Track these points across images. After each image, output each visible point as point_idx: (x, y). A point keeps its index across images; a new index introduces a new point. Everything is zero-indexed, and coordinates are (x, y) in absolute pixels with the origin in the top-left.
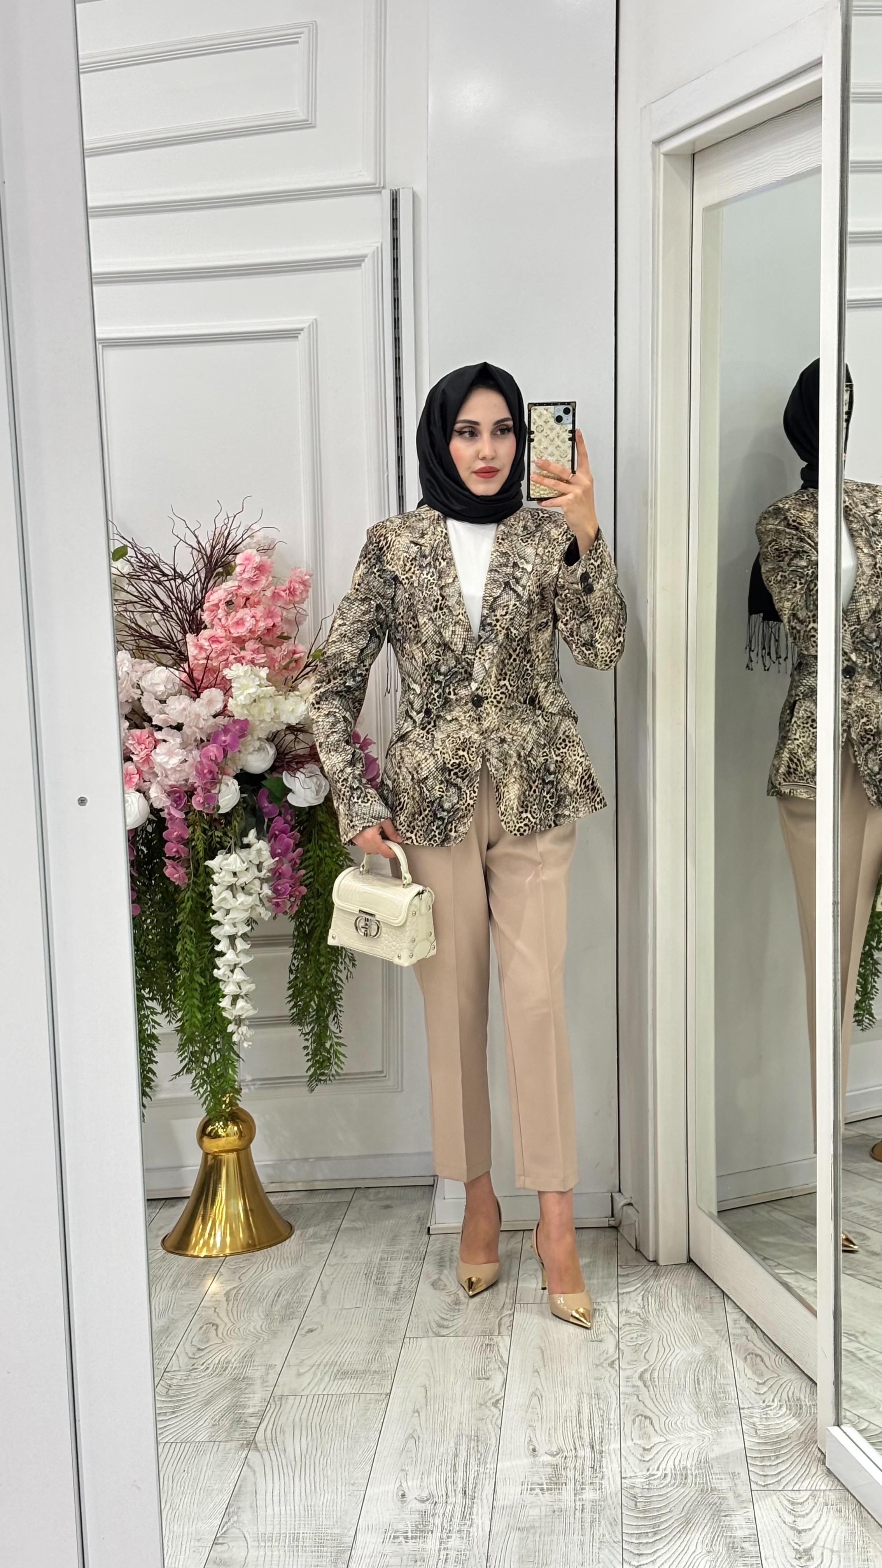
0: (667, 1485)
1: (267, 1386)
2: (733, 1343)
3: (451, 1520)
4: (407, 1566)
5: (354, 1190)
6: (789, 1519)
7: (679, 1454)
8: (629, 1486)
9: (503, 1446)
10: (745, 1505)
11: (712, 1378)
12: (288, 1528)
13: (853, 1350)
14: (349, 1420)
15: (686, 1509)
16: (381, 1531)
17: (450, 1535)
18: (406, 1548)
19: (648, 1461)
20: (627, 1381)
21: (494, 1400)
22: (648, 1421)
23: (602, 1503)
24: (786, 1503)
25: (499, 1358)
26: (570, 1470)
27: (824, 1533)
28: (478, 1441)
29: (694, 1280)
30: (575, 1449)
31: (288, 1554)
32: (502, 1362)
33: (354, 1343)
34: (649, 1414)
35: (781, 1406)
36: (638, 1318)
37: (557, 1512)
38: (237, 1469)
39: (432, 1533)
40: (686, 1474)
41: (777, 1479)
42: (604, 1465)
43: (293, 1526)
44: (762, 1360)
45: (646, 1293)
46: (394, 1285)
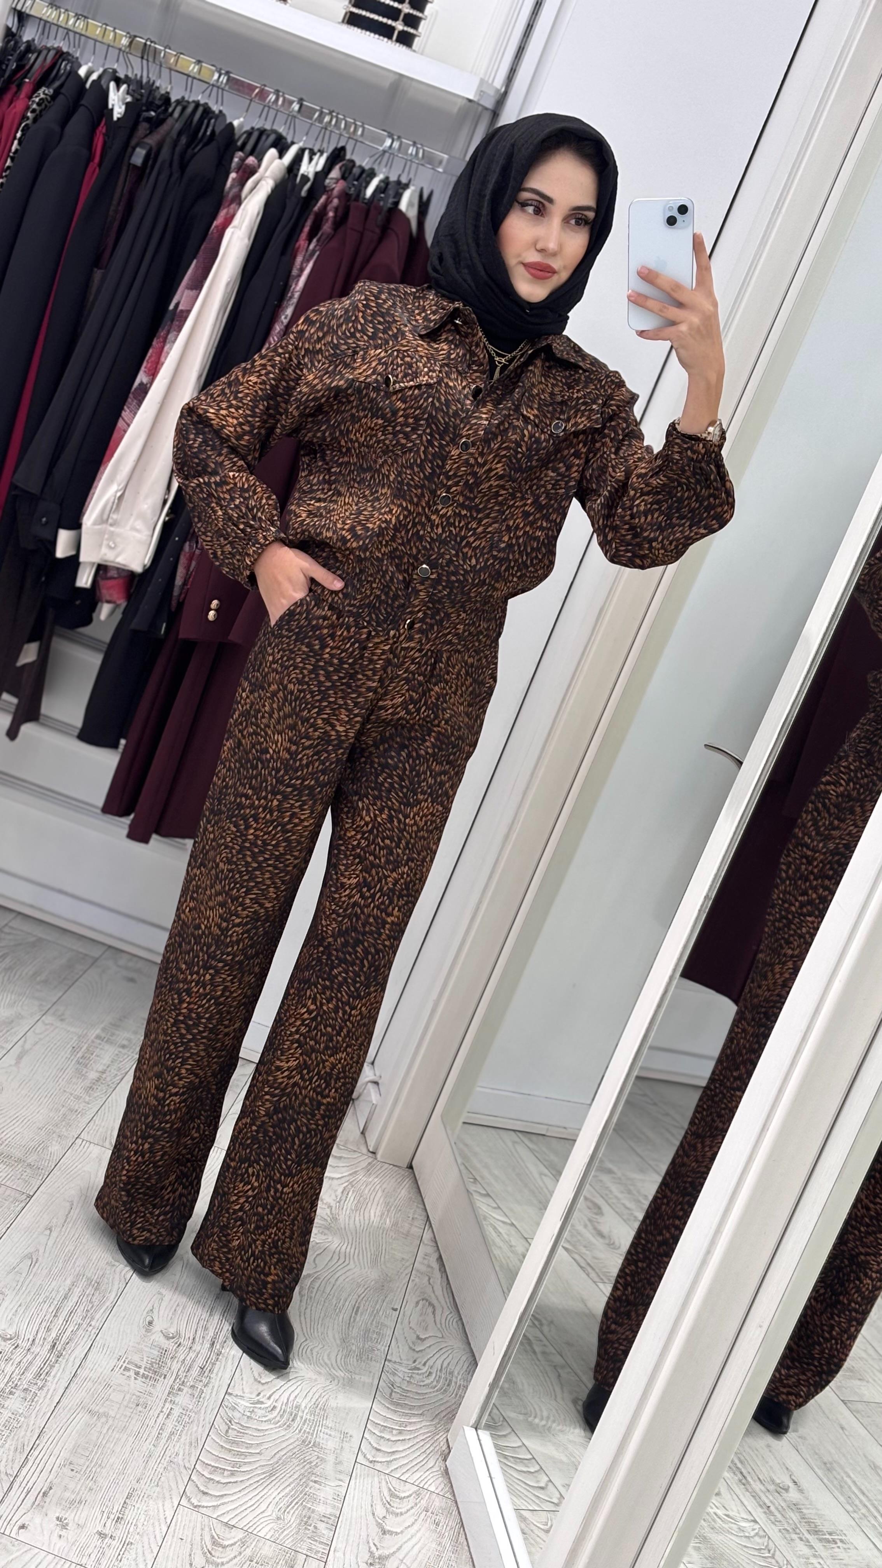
0: (270, 1420)
2: (413, 1281)
3: (24, 1373)
6: (380, 1511)
7: (300, 1388)
8: (230, 1405)
9: (119, 1306)
10: (341, 1477)
11: (373, 1312)
13: (532, 1338)
15: (277, 1456)
17: (14, 1390)
19: (263, 1384)
23: (193, 1415)
24: (385, 1491)
26: (177, 1362)
27: (410, 1544)
28: (96, 1289)
29: (404, 1192)
30: (194, 1339)
33: (24, 1122)
35: (430, 1374)
36: (328, 1211)
37: (140, 1407)
40: (296, 1415)
41: (388, 1459)
42: (215, 1371)
44: (434, 1313)
45: (350, 1187)
46: (97, 1071)
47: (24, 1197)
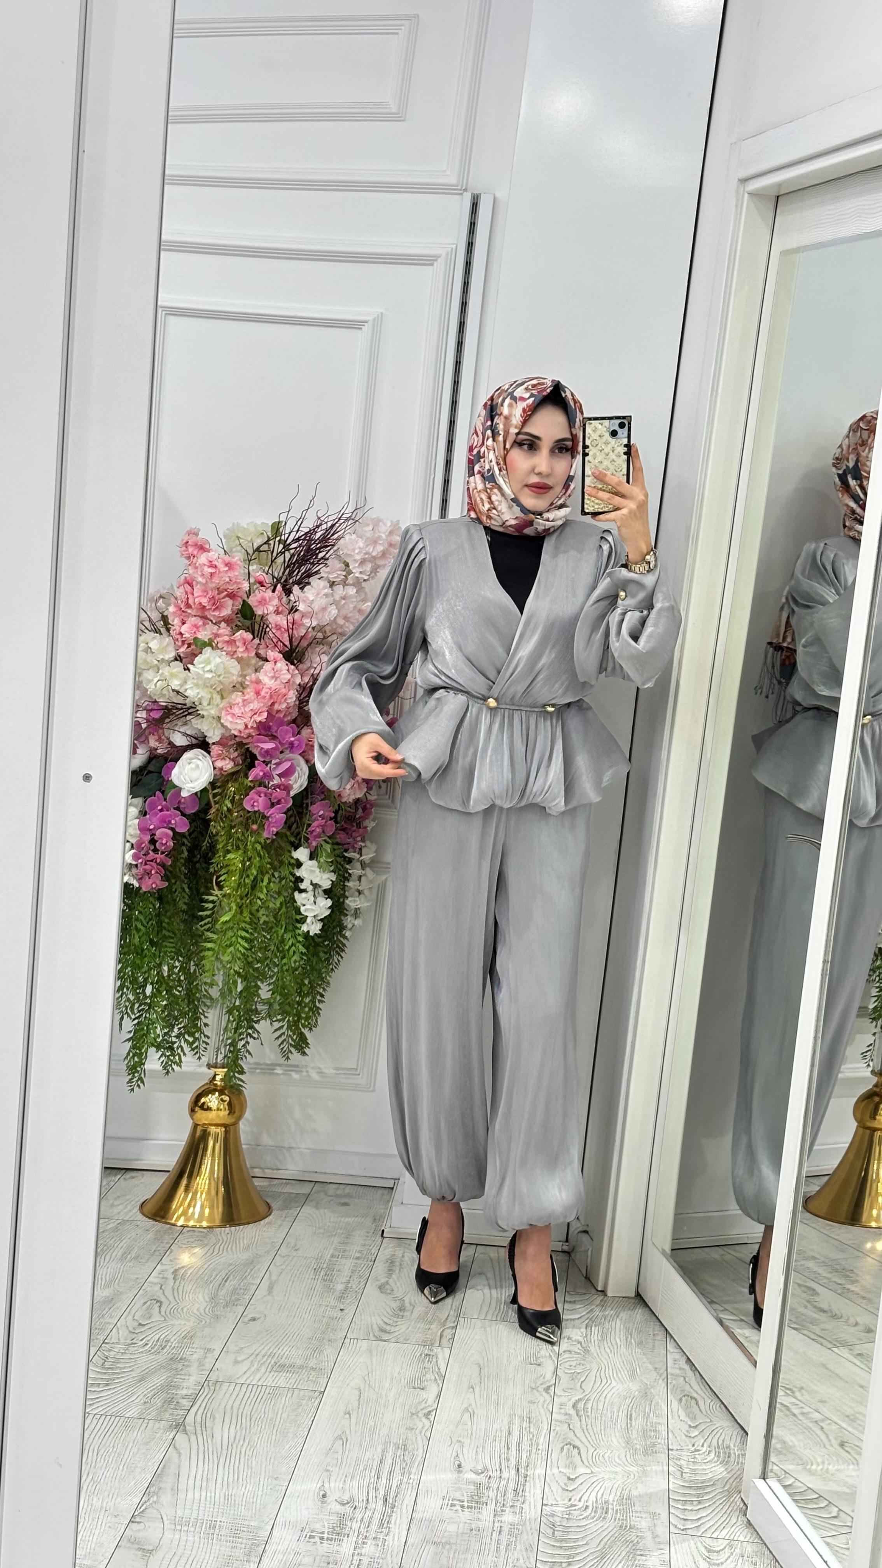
0: (586, 1517)
1: (202, 1370)
2: (670, 1383)
3: (368, 1526)
4: (319, 1567)
5: (313, 1184)
7: (603, 1487)
8: (549, 1513)
9: (429, 1458)
10: (662, 1547)
11: (644, 1415)
12: (206, 1515)
13: (788, 1405)
14: (279, 1414)
15: (603, 1543)
16: (297, 1529)
17: (366, 1541)
18: (319, 1548)
19: (571, 1491)
20: (561, 1408)
21: (426, 1411)
22: (576, 1450)
23: (520, 1527)
24: (703, 1549)
25: (437, 1370)
26: (493, 1491)
28: (405, 1450)
29: (639, 1314)
30: (500, 1470)
31: (202, 1540)
32: (439, 1373)
33: (295, 1336)
34: (578, 1443)
35: (710, 1452)
36: (579, 1346)
37: (474, 1531)
38: (163, 1449)
39: (348, 1537)
40: (607, 1509)
41: (697, 1525)
42: (527, 1490)
43: (211, 1513)
44: (697, 1404)
45: (591, 1322)
46: (342, 1283)
47: (317, 1394)
